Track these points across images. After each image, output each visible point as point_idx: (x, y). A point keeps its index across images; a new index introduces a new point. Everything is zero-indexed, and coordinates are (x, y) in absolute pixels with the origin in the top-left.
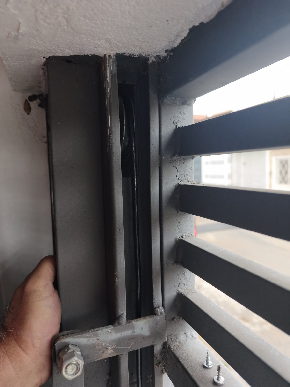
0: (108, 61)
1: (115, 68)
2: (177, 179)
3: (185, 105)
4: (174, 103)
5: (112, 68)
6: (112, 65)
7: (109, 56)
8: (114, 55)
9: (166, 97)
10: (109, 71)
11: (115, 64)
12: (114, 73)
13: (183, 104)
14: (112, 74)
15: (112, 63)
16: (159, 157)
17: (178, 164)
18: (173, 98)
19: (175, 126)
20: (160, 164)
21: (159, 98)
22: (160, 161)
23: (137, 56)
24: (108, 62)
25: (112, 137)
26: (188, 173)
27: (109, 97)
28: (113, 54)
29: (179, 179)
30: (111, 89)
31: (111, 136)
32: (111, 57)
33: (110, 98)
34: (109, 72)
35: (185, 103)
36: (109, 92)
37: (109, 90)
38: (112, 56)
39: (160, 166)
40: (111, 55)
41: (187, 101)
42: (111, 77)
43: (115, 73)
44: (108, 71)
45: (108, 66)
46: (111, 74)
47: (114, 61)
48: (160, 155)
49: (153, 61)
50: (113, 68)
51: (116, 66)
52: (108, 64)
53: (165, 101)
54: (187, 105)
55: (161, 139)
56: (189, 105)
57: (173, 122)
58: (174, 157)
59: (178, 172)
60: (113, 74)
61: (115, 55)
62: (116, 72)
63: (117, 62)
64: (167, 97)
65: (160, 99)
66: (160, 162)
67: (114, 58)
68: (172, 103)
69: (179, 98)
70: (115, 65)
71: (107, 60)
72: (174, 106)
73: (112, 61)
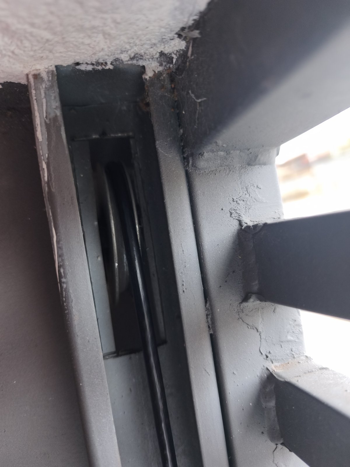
0: (35, 89)
1: (56, 104)
2: (262, 358)
3: (254, 165)
4: (227, 166)
5: (47, 105)
6: (45, 97)
7: (37, 76)
8: (48, 73)
9: (202, 155)
10: (39, 114)
11: (55, 93)
12: (52, 115)
13: (249, 164)
14: (47, 121)
15: (45, 93)
16: (207, 309)
17: (261, 319)
18: (222, 153)
19: (236, 223)
20: (210, 326)
21: (185, 160)
22: (209, 319)
23: (110, 66)
24: (34, 92)
25: (66, 283)
26: (289, 338)
27: (46, 179)
28: (47, 70)
29: (267, 357)
30: (48, 158)
31: (64, 283)
32: (42, 78)
33: (48, 183)
34: (40, 117)
35: (255, 160)
36: (45, 166)
37: (45, 163)
38: (44, 75)
39: (212, 332)
40: (39, 74)
41: (259, 156)
42: (46, 128)
43: (56, 116)
44: (37, 114)
45: (35, 102)
46: (45, 122)
47: (52, 86)
48: (208, 304)
49: (157, 72)
50: (49, 104)
51: (58, 98)
52: (36, 96)
53: (202, 163)
54: (259, 164)
55: (204, 261)
56: (265, 164)
57: (229, 214)
58: (245, 304)
59: (262, 340)
60: (50, 120)
61: (53, 71)
62: (59, 113)
63: (60, 87)
64: (206, 154)
65: (188, 163)
66: (210, 322)
67: (48, 80)
68: (221, 166)
69: (238, 152)
70: (53, 95)
71: (33, 88)
72: (228, 172)
73: (44, 86)
